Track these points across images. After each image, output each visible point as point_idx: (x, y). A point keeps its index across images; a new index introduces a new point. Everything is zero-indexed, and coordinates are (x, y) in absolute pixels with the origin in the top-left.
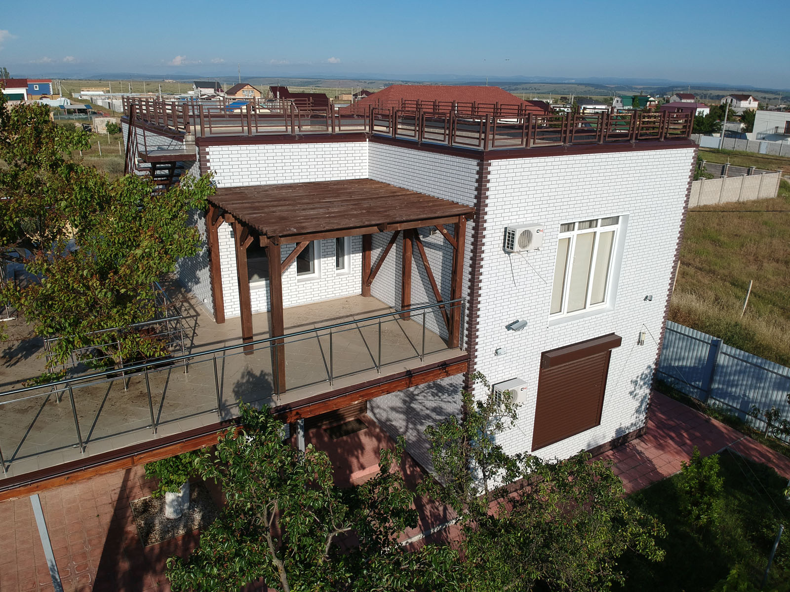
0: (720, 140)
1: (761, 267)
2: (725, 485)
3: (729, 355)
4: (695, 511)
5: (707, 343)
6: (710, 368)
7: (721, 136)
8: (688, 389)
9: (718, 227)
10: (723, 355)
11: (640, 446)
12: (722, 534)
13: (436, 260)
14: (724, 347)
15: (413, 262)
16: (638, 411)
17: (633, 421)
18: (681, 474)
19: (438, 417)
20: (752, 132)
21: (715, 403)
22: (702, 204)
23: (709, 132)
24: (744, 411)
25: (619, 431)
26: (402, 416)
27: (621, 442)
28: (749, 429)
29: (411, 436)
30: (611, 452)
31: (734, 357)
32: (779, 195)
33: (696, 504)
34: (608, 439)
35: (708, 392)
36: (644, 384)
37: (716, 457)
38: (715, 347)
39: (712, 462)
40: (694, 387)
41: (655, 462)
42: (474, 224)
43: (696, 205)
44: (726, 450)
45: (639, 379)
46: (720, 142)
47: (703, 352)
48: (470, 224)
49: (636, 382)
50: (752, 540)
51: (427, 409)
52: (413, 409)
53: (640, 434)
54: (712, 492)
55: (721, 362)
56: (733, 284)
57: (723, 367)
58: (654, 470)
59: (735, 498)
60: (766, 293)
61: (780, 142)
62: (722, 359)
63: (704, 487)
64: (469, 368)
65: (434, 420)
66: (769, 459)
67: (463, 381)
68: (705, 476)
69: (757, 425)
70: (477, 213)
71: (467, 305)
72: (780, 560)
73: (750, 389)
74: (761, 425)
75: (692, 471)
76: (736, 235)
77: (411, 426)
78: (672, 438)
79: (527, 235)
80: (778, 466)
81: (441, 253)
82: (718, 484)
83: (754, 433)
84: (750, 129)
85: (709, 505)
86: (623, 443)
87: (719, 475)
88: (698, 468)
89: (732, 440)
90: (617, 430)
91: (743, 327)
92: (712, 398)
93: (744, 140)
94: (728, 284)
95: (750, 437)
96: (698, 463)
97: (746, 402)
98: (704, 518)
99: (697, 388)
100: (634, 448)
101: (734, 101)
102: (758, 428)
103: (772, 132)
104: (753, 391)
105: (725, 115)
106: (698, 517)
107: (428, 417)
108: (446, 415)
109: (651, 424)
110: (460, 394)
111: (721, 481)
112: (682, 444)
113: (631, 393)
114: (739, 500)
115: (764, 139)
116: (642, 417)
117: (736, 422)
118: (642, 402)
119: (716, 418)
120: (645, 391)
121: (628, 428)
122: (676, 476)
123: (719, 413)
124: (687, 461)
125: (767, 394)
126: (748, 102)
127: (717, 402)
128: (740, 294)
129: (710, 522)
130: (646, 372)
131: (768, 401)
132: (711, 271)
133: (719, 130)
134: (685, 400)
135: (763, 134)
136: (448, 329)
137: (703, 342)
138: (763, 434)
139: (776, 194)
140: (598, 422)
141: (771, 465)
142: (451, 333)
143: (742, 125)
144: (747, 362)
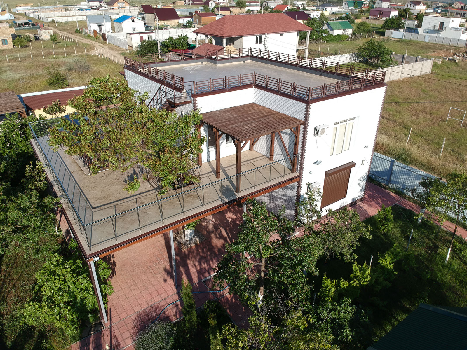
0: (403, 34)
1: (418, 117)
2: (394, 218)
3: (398, 166)
4: (383, 228)
5: (389, 161)
6: (390, 172)
7: (404, 31)
8: (380, 181)
9: (398, 94)
10: (396, 166)
11: (362, 205)
12: (393, 235)
13: (286, 139)
14: (396, 162)
15: (275, 138)
16: (361, 191)
17: (359, 195)
18: (378, 215)
19: (285, 198)
20: (421, 27)
21: (392, 186)
22: (391, 80)
23: (397, 29)
24: (403, 189)
25: (353, 199)
26: (268, 198)
27: (353, 204)
28: (405, 196)
29: (272, 205)
30: (350, 208)
31: (400, 167)
32: (432, 71)
33: (383, 225)
34: (349, 203)
35: (389, 181)
36: (364, 180)
37: (390, 207)
38: (392, 162)
39: (389, 209)
40: (384, 179)
41: (367, 210)
42: (304, 127)
43: (388, 81)
44: (396, 205)
45: (361, 178)
46: (403, 35)
47: (387, 165)
48: (302, 127)
49: (361, 180)
50: (404, 237)
51: (280, 195)
52: (273, 195)
53: (361, 200)
54: (389, 220)
55: (395, 170)
56: (404, 127)
57: (395, 171)
58: (367, 214)
59: (398, 223)
60: (419, 131)
61: (436, 35)
62: (395, 168)
63: (385, 219)
64: (300, 179)
65: (283, 199)
66: (413, 208)
67: (297, 184)
68: (386, 215)
69: (409, 194)
70: (305, 123)
71: (300, 156)
72: (414, 244)
73: (406, 180)
74: (410, 194)
75: (382, 213)
76: (407, 99)
77: (272, 202)
78: (374, 201)
79: (323, 130)
80: (416, 211)
81: (289, 136)
82: (391, 217)
83: (407, 197)
84: (419, 25)
85: (388, 225)
86: (355, 204)
87: (391, 214)
88: (384, 212)
89: (398, 201)
90: (352, 199)
91: (407, 150)
92: (391, 183)
93: (417, 34)
94: (402, 127)
95: (406, 199)
96: (384, 210)
97: (404, 185)
98: (386, 230)
99: (385, 180)
100: (359, 206)
101: (412, 5)
102: (409, 196)
103: (432, 29)
104: (407, 181)
105: (407, 15)
106: (384, 230)
107: (280, 198)
108: (289, 197)
109: (366, 196)
110: (296, 189)
111: (392, 216)
112: (378, 203)
113: (359, 184)
114: (400, 223)
115: (427, 32)
116: (363, 193)
117: (400, 193)
118: (362, 188)
119: (392, 192)
120: (364, 183)
121: (357, 198)
122: (375, 215)
123: (393, 190)
124: (380, 209)
125: (413, 182)
126: (420, 6)
127: (393, 185)
128: (407, 133)
129: (388, 231)
130: (365, 175)
131: (413, 185)
132: (394, 121)
133: (403, 27)
134: (380, 185)
135: (427, 30)
136: (292, 166)
137: (388, 160)
138: (411, 198)
139: (431, 71)
140: (345, 196)
141: (413, 210)
142: (293, 167)
143: (416, 22)
144: (405, 169)
